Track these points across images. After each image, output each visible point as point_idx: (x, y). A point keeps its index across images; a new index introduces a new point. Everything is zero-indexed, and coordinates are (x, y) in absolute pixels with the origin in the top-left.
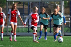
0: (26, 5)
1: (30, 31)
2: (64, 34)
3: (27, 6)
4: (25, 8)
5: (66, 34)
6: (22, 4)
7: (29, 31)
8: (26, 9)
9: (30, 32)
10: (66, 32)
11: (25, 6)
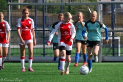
0: (39, 10)
1: (46, 54)
2: (103, 58)
3: (41, 12)
4: (38, 15)
5: (106, 58)
6: (33, 10)
7: (44, 54)
8: (39, 17)
9: (46, 56)
10: (106, 56)
11: (38, 12)
